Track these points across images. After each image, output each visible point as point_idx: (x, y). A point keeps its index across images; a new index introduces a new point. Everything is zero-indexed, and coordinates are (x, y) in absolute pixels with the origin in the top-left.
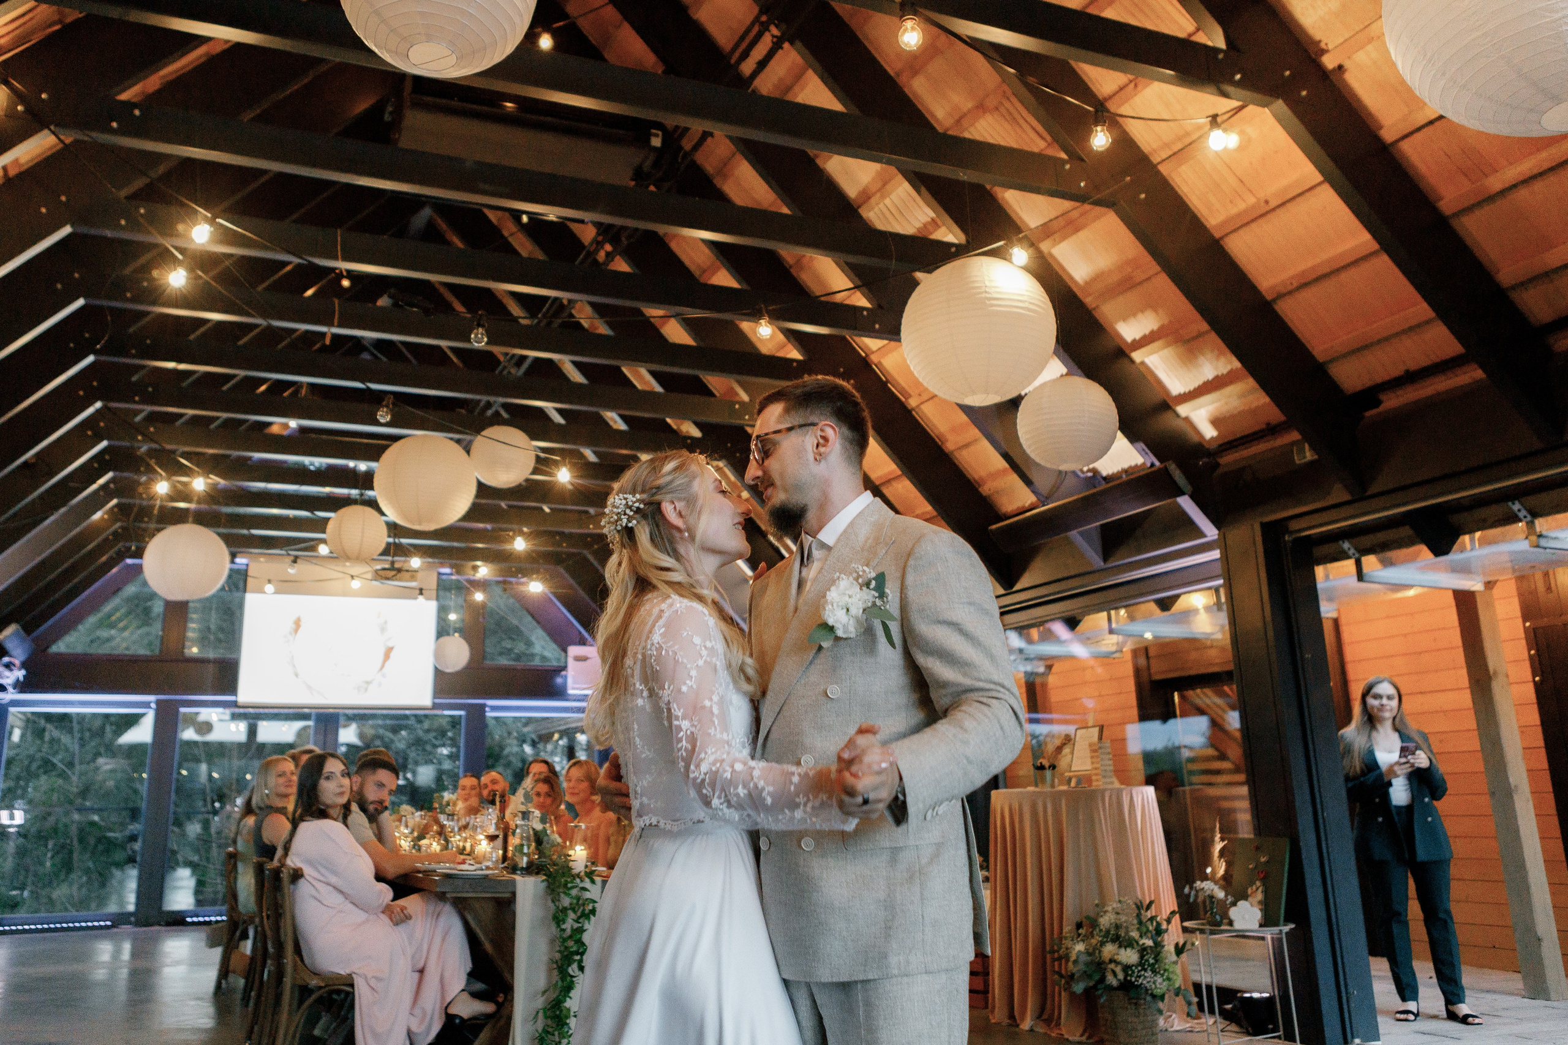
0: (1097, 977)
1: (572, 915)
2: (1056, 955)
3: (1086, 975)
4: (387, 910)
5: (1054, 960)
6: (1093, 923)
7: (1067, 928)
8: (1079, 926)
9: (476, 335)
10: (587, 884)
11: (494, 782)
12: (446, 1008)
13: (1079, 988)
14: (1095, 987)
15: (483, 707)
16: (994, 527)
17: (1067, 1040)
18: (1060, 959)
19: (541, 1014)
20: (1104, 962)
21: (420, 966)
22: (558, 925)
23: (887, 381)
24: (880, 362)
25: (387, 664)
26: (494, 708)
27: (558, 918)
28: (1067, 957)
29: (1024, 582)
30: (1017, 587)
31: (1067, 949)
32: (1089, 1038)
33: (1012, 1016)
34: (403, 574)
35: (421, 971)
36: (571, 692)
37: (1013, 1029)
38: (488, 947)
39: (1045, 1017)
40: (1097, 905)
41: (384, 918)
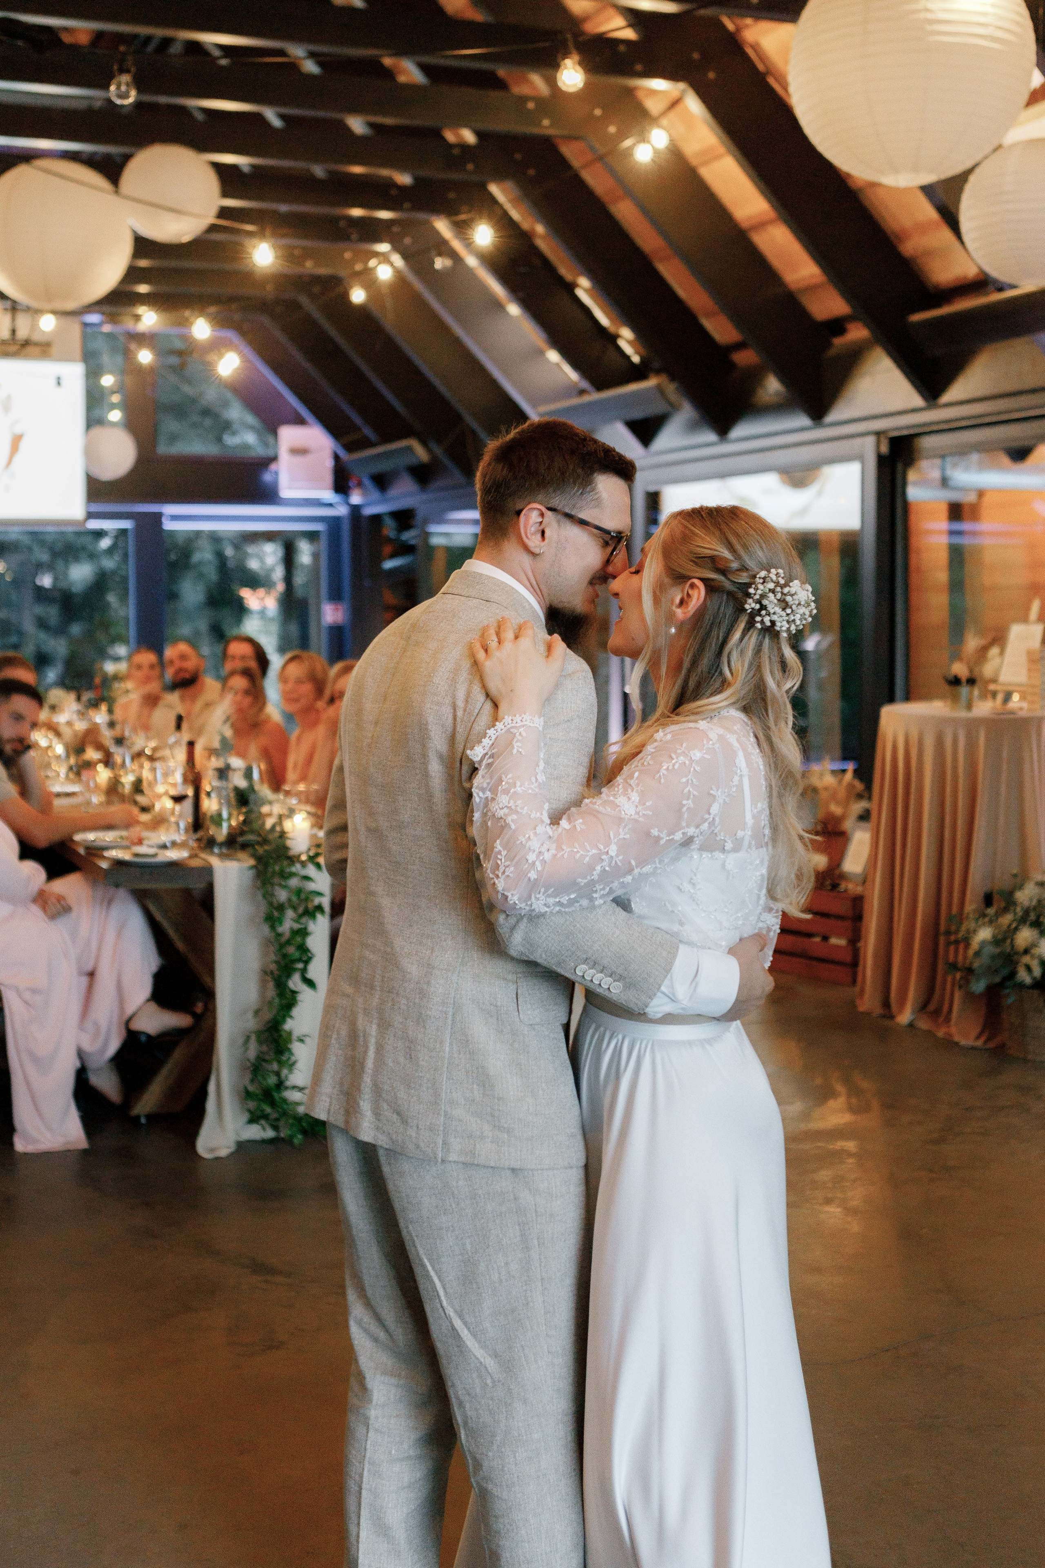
0: (1005, 972)
1: (290, 914)
2: (953, 938)
3: (991, 970)
4: (41, 899)
5: (948, 944)
6: (1009, 902)
7: (970, 907)
8: (988, 899)
9: (118, 87)
10: (311, 870)
11: (183, 657)
12: (128, 1022)
13: (979, 986)
14: (1001, 985)
15: (158, 516)
16: (917, 317)
17: (957, 1044)
18: (957, 942)
19: (253, 1037)
20: (1017, 953)
21: (89, 967)
22: (273, 927)
23: (768, 72)
24: (758, 44)
25: (17, 458)
26: (175, 518)
27: (273, 917)
28: (967, 941)
29: (956, 392)
30: (946, 398)
31: (968, 931)
32: (985, 1042)
33: (886, 1004)
34: (30, 349)
35: (92, 974)
36: (285, 493)
37: (886, 1022)
38: (180, 945)
39: (932, 1007)
40: (1015, 876)
41: (36, 910)
